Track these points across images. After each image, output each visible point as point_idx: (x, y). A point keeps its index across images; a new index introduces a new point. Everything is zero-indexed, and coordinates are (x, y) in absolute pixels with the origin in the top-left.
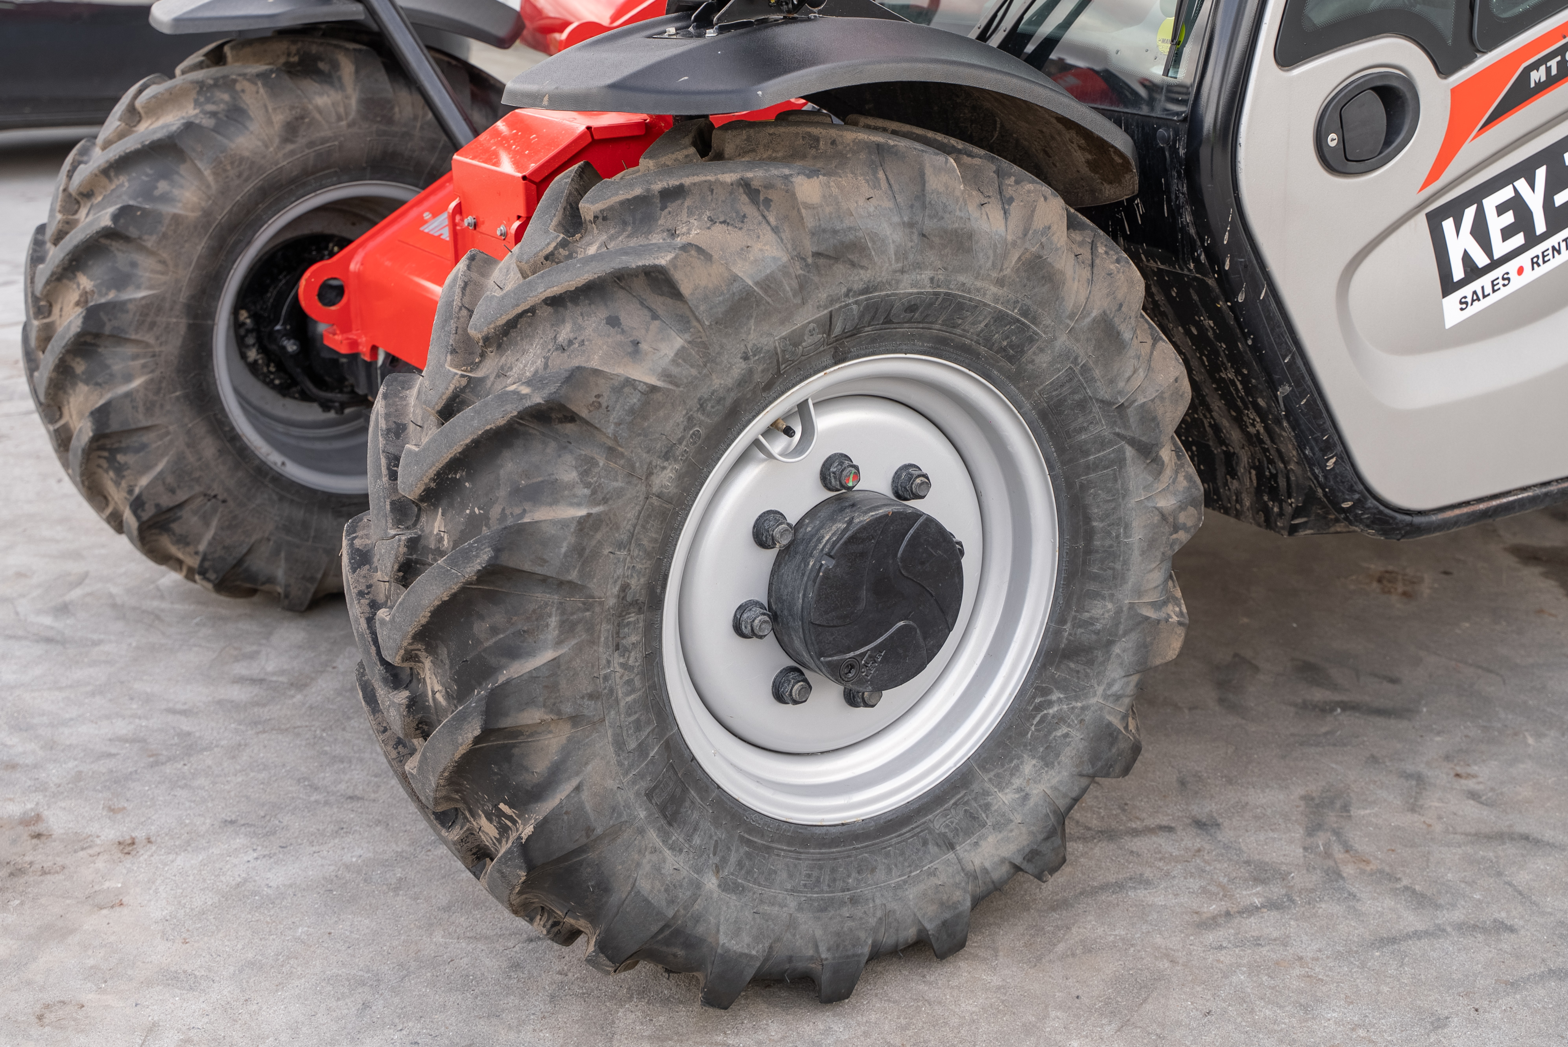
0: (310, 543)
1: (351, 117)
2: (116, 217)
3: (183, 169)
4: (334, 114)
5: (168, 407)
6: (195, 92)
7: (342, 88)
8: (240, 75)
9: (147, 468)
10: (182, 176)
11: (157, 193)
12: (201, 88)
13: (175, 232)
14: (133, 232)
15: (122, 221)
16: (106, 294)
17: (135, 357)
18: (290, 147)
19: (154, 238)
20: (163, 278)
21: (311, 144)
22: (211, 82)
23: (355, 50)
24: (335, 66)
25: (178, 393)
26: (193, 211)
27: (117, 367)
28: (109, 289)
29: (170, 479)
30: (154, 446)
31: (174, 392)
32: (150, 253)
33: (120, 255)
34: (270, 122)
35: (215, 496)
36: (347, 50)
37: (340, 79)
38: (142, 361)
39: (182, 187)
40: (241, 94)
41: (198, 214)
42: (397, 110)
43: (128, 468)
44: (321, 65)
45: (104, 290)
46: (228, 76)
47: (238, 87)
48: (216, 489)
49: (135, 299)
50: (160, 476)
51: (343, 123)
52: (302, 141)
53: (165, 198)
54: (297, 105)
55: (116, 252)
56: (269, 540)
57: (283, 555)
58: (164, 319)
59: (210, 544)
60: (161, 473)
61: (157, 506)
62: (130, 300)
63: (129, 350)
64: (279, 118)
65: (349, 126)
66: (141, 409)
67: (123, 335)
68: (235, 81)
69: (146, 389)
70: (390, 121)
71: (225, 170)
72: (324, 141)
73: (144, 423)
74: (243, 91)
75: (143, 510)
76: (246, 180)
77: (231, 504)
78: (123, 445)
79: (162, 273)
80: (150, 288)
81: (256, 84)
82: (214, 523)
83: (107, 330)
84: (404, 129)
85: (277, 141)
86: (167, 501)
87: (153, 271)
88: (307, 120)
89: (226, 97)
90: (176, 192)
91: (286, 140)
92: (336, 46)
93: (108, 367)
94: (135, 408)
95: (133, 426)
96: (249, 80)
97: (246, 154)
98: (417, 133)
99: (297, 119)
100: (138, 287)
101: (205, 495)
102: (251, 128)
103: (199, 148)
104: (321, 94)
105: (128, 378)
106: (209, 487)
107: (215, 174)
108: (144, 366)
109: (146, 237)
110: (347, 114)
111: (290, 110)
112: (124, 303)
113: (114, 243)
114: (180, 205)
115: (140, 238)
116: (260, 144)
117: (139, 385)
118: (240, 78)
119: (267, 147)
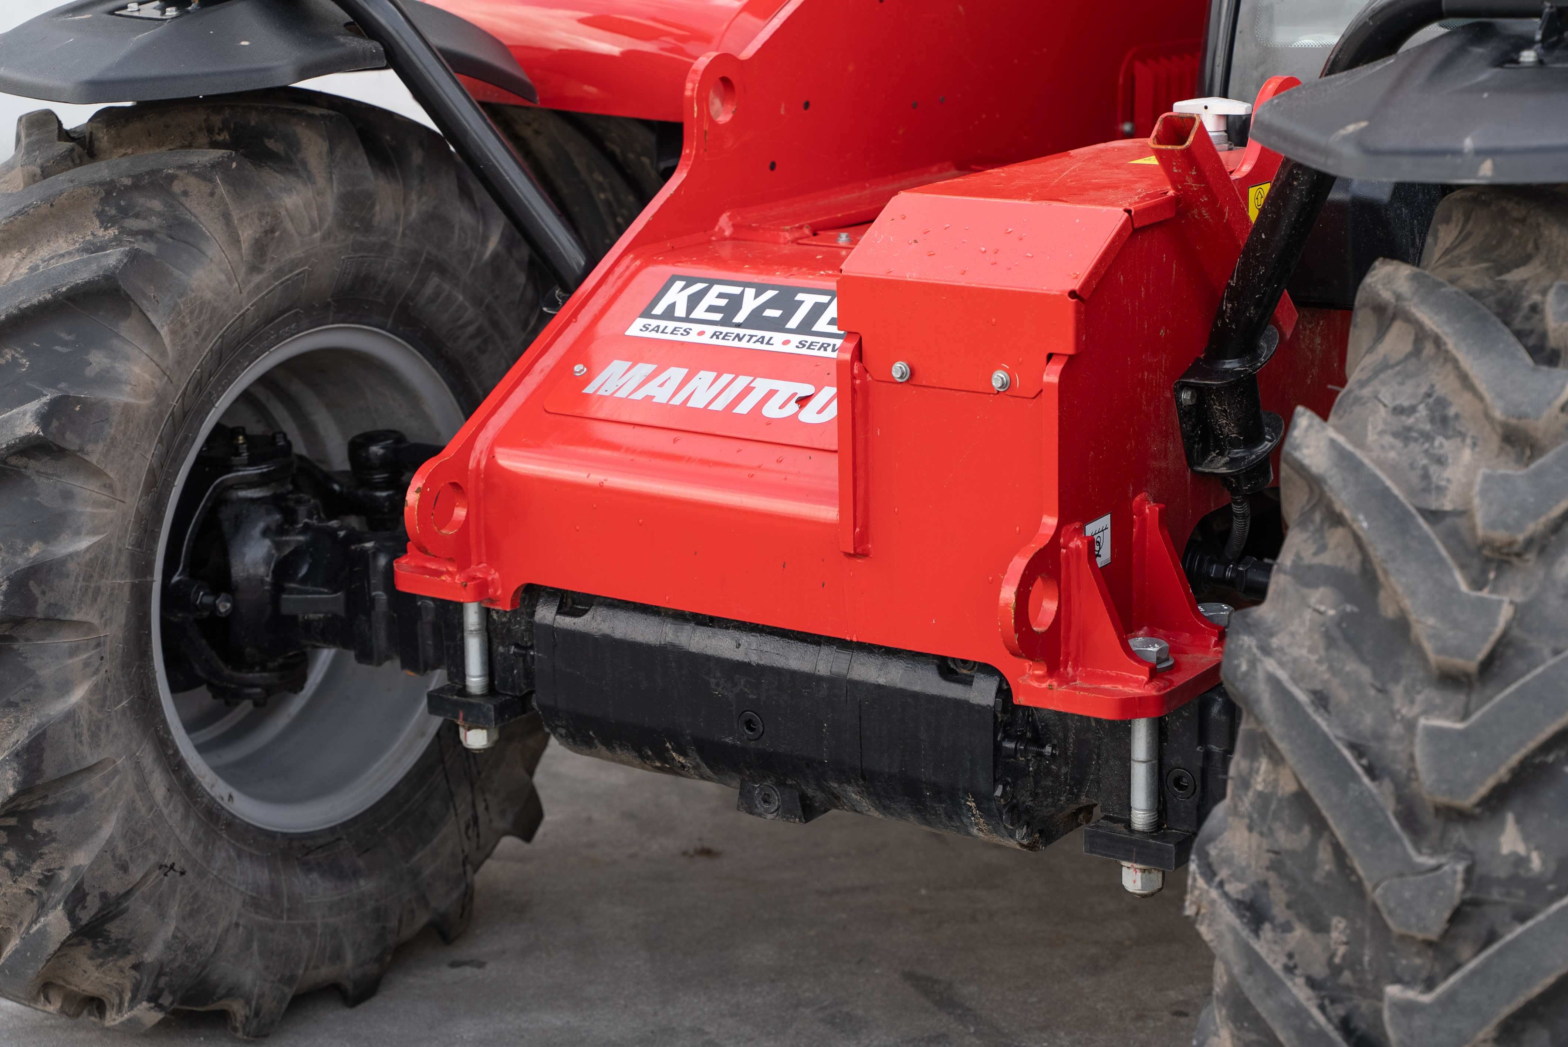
0: (284, 921)
1: (327, 224)
2: (44, 418)
3: (127, 328)
4: (307, 221)
5: (115, 729)
6: (96, 199)
7: (309, 178)
8: (181, 168)
9: (86, 835)
10: (124, 340)
11: (90, 372)
12: (108, 193)
13: (124, 434)
14: (71, 441)
15: (55, 423)
16: (25, 549)
17: (74, 651)
18: (257, 279)
19: (100, 447)
20: (110, 512)
21: (279, 272)
22: (128, 182)
23: (322, 116)
24: (294, 145)
25: (124, 703)
26: (145, 398)
27: (46, 672)
28: (29, 541)
29: (121, 849)
30: (98, 796)
31: (119, 703)
32: (96, 472)
33: (42, 483)
34: (235, 241)
35: (172, 867)
36: (312, 116)
37: (304, 164)
38: (84, 656)
39: (127, 358)
40: (183, 199)
41: (151, 400)
42: (377, 208)
43: (54, 840)
44: (271, 144)
45: (19, 544)
46: (160, 171)
47: (177, 187)
48: (173, 856)
49: (77, 554)
50: (109, 848)
51: (317, 235)
52: (270, 268)
53: (106, 379)
54: (267, 210)
55: (34, 477)
56: (237, 925)
57: (255, 946)
58: (109, 582)
59: (168, 947)
60: (110, 841)
61: (104, 896)
62: (71, 556)
63: (66, 639)
64: (247, 234)
65: (324, 238)
66: (86, 738)
67: (61, 617)
68: (172, 178)
69: (91, 702)
70: (367, 227)
71: (184, 325)
72: (294, 264)
73: (91, 761)
74: (185, 193)
75: (84, 907)
76: (204, 339)
77: (190, 874)
78: (49, 802)
79: (108, 506)
80: (94, 532)
81: (211, 181)
82: (174, 910)
83: (40, 610)
84: (383, 239)
85: (243, 270)
86: (114, 886)
87: (96, 504)
88: (277, 234)
89: (156, 204)
90: (120, 367)
91: (254, 269)
92: (291, 112)
93: (30, 673)
94: (78, 736)
95: (76, 768)
96: (197, 175)
97: (208, 295)
98: (397, 243)
99: (266, 232)
100: (77, 533)
101: (161, 867)
102: (210, 254)
103: (151, 292)
104: (289, 191)
105: (64, 688)
106: (165, 854)
107: (173, 332)
108: (86, 664)
109: (89, 447)
110: (322, 220)
111: (260, 219)
112: (62, 562)
113: (32, 463)
114: (128, 388)
115: (81, 450)
116: (223, 277)
117: (83, 698)
118: (180, 173)
119: (230, 281)
